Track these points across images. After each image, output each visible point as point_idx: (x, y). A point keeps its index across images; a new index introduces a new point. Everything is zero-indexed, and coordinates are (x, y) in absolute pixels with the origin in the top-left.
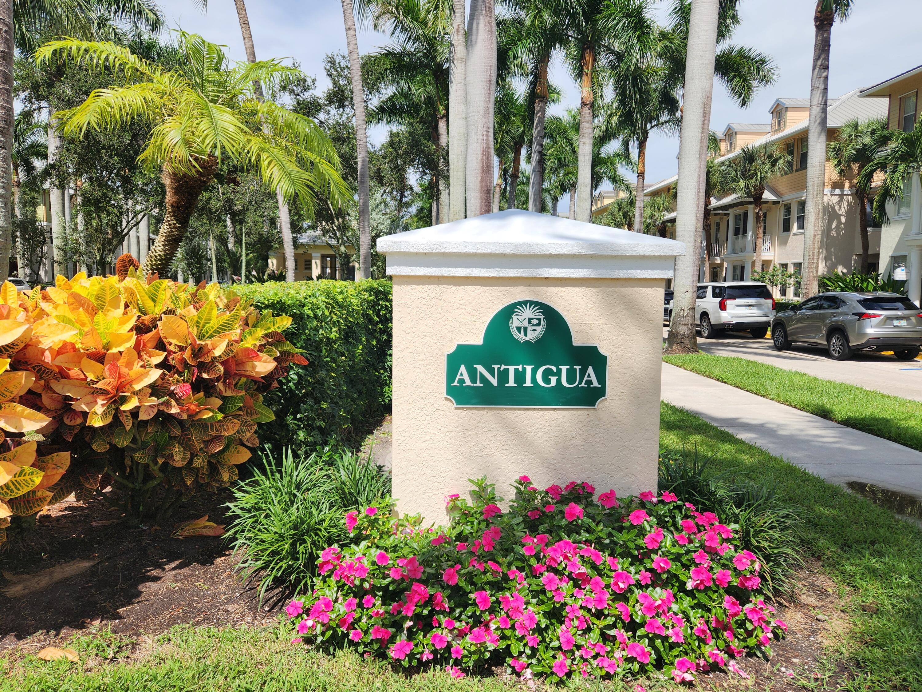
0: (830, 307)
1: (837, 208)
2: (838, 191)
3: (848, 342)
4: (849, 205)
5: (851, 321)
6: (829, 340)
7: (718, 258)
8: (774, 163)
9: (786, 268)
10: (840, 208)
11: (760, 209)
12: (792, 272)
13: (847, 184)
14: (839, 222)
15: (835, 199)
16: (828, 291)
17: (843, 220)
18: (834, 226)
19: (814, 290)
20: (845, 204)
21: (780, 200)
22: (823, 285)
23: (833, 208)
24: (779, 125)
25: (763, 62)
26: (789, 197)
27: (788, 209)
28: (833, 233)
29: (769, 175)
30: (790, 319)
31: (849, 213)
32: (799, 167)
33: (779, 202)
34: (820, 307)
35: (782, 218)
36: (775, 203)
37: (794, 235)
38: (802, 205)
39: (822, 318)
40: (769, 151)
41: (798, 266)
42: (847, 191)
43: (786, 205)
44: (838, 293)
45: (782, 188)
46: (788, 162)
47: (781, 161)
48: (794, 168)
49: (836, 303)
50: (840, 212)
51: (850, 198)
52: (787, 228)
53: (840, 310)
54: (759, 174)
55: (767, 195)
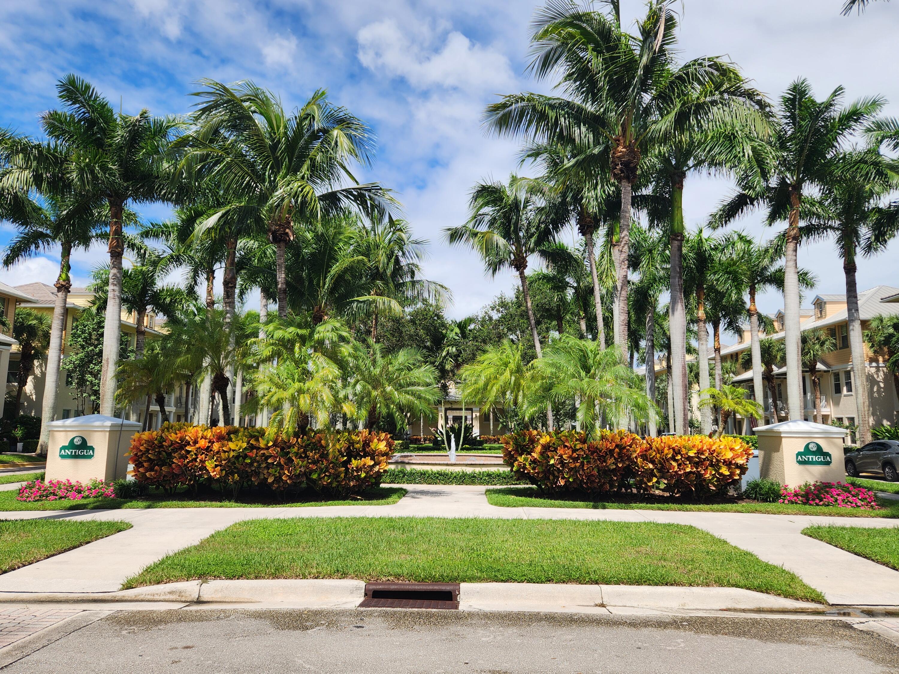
0: (881, 450)
1: (875, 376)
2: (874, 364)
3: (896, 470)
4: (885, 374)
5: (896, 457)
6: (884, 469)
7: (783, 412)
8: (822, 344)
9: (842, 421)
10: (878, 377)
11: (816, 377)
12: (848, 424)
13: (881, 359)
14: (879, 386)
15: (873, 370)
16: (879, 439)
17: (882, 385)
18: (875, 389)
19: (869, 439)
20: (881, 374)
21: (830, 369)
22: (874, 435)
23: (873, 376)
24: (821, 314)
25: (806, 274)
26: (837, 367)
27: (837, 376)
28: (876, 395)
29: (820, 353)
30: (856, 457)
31: (885, 380)
32: (841, 346)
33: (829, 371)
34: (875, 450)
35: (833, 382)
36: (825, 371)
37: (845, 396)
38: (848, 374)
39: (877, 456)
40: (817, 334)
41: (852, 419)
42: (881, 364)
43: (834, 373)
44: (886, 440)
45: (830, 361)
46: (833, 343)
47: (827, 343)
48: (838, 347)
49: (885, 447)
50: (878, 380)
51: (885, 369)
52: (838, 390)
53: (888, 451)
54: (812, 352)
55: (820, 366)
